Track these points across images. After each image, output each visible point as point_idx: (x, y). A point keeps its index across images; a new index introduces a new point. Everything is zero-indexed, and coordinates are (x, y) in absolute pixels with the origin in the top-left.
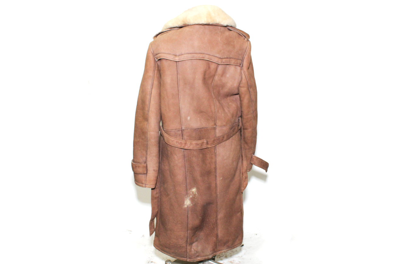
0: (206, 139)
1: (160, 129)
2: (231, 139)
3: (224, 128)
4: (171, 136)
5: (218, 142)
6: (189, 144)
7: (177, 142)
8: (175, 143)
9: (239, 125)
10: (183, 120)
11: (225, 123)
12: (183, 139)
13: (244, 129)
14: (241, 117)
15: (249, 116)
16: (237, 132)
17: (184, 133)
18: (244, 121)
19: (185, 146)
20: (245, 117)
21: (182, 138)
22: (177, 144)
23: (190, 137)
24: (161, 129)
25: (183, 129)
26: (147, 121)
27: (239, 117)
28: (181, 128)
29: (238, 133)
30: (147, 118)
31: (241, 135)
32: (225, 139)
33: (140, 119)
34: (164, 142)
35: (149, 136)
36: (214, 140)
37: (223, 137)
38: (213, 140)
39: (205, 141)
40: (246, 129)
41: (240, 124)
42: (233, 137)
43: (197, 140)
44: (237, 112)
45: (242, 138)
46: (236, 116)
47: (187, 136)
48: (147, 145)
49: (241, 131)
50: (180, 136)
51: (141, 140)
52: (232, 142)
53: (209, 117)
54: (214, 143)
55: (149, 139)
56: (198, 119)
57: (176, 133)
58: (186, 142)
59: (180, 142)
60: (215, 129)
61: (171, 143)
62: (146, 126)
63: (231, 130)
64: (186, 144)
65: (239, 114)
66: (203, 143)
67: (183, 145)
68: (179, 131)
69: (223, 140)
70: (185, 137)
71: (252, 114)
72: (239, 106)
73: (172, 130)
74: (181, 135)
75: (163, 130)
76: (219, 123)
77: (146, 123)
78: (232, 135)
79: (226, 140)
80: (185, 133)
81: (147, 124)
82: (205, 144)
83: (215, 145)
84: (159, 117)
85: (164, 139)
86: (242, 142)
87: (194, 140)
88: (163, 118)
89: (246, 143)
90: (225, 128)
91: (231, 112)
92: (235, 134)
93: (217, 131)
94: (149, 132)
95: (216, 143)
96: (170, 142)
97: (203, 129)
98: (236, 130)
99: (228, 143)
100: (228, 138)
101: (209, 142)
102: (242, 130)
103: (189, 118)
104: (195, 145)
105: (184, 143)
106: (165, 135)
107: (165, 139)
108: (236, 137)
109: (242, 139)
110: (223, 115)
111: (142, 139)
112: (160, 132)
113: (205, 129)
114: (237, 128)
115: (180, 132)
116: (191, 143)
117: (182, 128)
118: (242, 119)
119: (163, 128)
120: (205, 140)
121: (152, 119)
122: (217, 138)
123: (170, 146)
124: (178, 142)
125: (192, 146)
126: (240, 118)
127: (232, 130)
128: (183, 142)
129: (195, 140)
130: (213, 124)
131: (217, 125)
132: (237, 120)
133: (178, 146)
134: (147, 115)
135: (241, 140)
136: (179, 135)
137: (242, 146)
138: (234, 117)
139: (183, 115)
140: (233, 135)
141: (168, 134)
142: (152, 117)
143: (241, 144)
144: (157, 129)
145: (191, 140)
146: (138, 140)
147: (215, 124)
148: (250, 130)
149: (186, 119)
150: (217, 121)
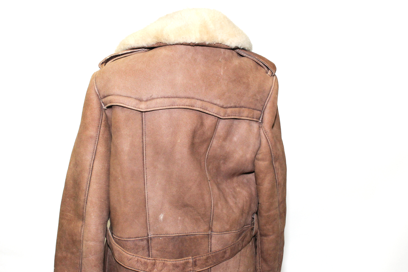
0: (192, 257)
1: (106, 235)
2: (238, 255)
3: (227, 236)
4: (126, 249)
5: (214, 261)
6: (160, 265)
7: (138, 261)
8: (135, 263)
9: (252, 229)
10: (151, 220)
11: (227, 227)
12: (149, 256)
13: (261, 235)
14: (257, 213)
15: (272, 212)
16: (249, 242)
17: (152, 245)
18: (263, 221)
19: (154, 269)
20: (264, 214)
21: (147, 253)
22: (139, 265)
23: (164, 253)
24: (109, 236)
25: (149, 236)
26: (83, 220)
27: (253, 214)
28: (146, 235)
29: (251, 243)
30: (83, 216)
31: (256, 247)
32: (227, 255)
33: (70, 215)
34: (114, 260)
35: (84, 249)
36: (208, 258)
37: (225, 252)
38: (205, 257)
39: (191, 261)
40: (266, 235)
41: (256, 227)
42: (242, 250)
43: (176, 259)
44: (250, 205)
45: (259, 251)
46: (248, 213)
47: (157, 250)
48: (81, 264)
49: (256, 240)
50: (143, 249)
51: (69, 255)
52: (240, 260)
53: (200, 216)
54: (207, 264)
55: (84, 254)
56: (179, 218)
57: (136, 245)
58: (155, 262)
59: (143, 262)
60: (209, 236)
61: (126, 264)
62: (80, 231)
63: (238, 238)
64: (154, 264)
65: (254, 209)
66: (187, 263)
67: (149, 268)
68: (142, 240)
69: (223, 257)
70: (154, 252)
71: (276, 208)
72: (254, 193)
73: (129, 238)
74: (146, 248)
75: (113, 237)
76: (217, 226)
77: (80, 223)
78: (240, 248)
79: (229, 258)
80: (153, 244)
81: (82, 226)
82: (190, 265)
83: (209, 267)
84: (105, 214)
85: (113, 254)
86: (258, 259)
87: (170, 258)
88: (113, 213)
89: (265, 260)
90: (227, 234)
91: (240, 205)
92: (246, 245)
93: (213, 241)
94: (85, 242)
95: (211, 262)
96: (126, 260)
97: (187, 237)
98: (247, 239)
99: (232, 262)
100: (233, 255)
101: (198, 263)
102: (259, 238)
103: (161, 217)
104: (171, 267)
105: (152, 264)
106: (116, 247)
107: (116, 255)
108: (248, 251)
109: (258, 253)
110: (225, 211)
111: (73, 253)
113: (192, 237)
114: (250, 234)
115: (145, 242)
116: (164, 263)
117: (148, 235)
118: (259, 217)
119: (112, 234)
120: (191, 257)
121: (93, 217)
122: (214, 254)
123: (125, 269)
124: (141, 261)
125: (165, 269)
126: (255, 216)
127: (241, 238)
128: (149, 261)
129: (173, 257)
130: (206, 227)
131: (214, 229)
132: (250, 219)
133: (140, 268)
134: (83, 209)
135: (256, 256)
136: (141, 249)
137: (258, 268)
138: (244, 215)
139: (151, 212)
140: (243, 247)
141: (121, 246)
142: (92, 214)
143: (256, 262)
144: (101, 236)
145: (165, 258)
146: (64, 254)
147: (210, 228)
148: (272, 237)
149: (157, 219)
150: (214, 223)
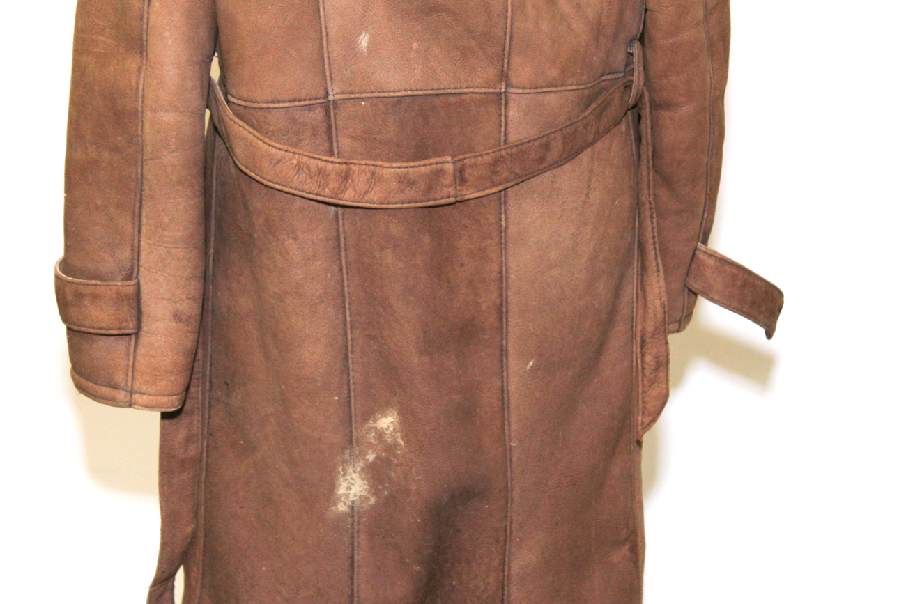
0: (453, 157)
1: (209, 99)
2: (585, 156)
3: (552, 99)
4: (266, 134)
5: (517, 170)
6: (363, 178)
7: (299, 167)
8: (292, 172)
9: (628, 86)
10: (335, 51)
11: (554, 73)
12: (331, 153)
13: (655, 106)
14: (641, 39)
15: (686, 36)
16: (618, 123)
17: (340, 123)
18: (658, 64)
19: (345, 189)
20: (661, 39)
21: (326, 145)
22: (302, 177)
23: (372, 146)
24: (216, 100)
25: (331, 98)
26: (141, 53)
27: (632, 41)
28: (322, 93)
29: (623, 127)
30: (141, 39)
31: (639, 140)
32: (554, 154)
33: (105, 41)
34: (233, 170)
35: (149, 133)
36: (497, 161)
37: (547, 147)
38: (488, 159)
39: (449, 167)
40: (668, 106)
41: (638, 79)
42: (598, 145)
43: (407, 161)
44: (621, 13)
45: (647, 151)
46: (616, 35)
47: (353, 138)
48: (141, 180)
49: (640, 117)
50: (314, 135)
51: (106, 155)
52: (591, 171)
53: (474, 38)
54: (495, 178)
55: (148, 149)
56: (415, 45)
57: (294, 121)
58: (348, 171)
59: (314, 169)
60: (500, 100)
61: (268, 174)
62: (134, 83)
63: (586, 109)
64: (346, 177)
65: (633, 27)
66: (439, 173)
67: (333, 185)
68: (310, 108)
69: (542, 160)
70: (345, 142)
71: (698, 24)
73: (273, 102)
74: (323, 129)
75: (228, 101)
76: (522, 71)
77: (132, 63)
78: (591, 137)
79: (558, 164)
80: (342, 118)
81: (139, 69)
82: (448, 179)
83: (500, 188)
84: (204, 34)
85: (230, 151)
86: (644, 173)
87: (389, 160)
88: (223, 39)
89: (666, 180)
90: (553, 95)
91: (591, 13)
92: (607, 130)
93: (514, 113)
94: (148, 114)
95: (505, 174)
96: (266, 165)
97: (437, 101)
98: (614, 110)
99: (567, 177)
100: (570, 155)
101: (468, 173)
102: (646, 112)
103: (364, 41)
104: (394, 185)
105: (339, 174)
106: (238, 129)
107: (239, 151)
108: (614, 147)
109: (644, 157)
110: (544, 26)
111: (115, 149)
112: (208, 113)
113: (452, 99)
114: (622, 99)
115: (319, 114)
116: (373, 174)
117: (327, 93)
118: (649, 51)
119: (226, 95)
120: (449, 159)
121: (170, 42)
122: (514, 150)
123: (264, 190)
124: (308, 168)
125: (377, 188)
126: (636, 49)
127: (593, 106)
128: (330, 166)
129: (398, 157)
130: (491, 73)
131: (514, 80)
132: (621, 57)
133: (305, 187)
134: (142, 19)
135: (639, 165)
136: (309, 133)
137: (643, 199)
138: (603, 40)
139: (334, 26)
140: (598, 136)
141: (252, 126)
142: (167, 34)
143: (638, 184)
144: (194, 98)
145: (376, 158)
146: (92, 152)
147: (504, 76)
148: (686, 110)
149: (351, 46)
150: (516, 60)
